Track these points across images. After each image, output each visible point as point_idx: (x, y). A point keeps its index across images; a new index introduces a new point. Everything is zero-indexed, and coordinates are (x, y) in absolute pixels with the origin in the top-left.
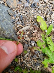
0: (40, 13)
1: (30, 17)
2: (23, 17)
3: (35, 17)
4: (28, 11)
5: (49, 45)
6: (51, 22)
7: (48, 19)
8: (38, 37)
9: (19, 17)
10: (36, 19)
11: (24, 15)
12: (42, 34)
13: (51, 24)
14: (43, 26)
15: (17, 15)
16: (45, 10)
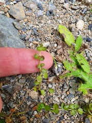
0: (61, 22)
1: (48, 29)
2: (37, 31)
3: (55, 28)
4: (43, 21)
5: (82, 64)
6: (78, 32)
7: (73, 30)
8: (64, 56)
9: (31, 31)
10: (57, 30)
11: (37, 26)
12: (70, 51)
13: (78, 36)
14: (69, 39)
15: (27, 28)
16: (66, 17)
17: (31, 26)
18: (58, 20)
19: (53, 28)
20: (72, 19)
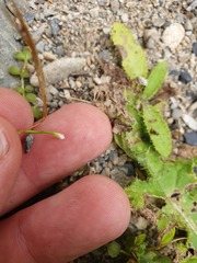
0: (125, 17)
1: (88, 29)
2: (61, 27)
3: (106, 31)
4: (81, 8)
6: (163, 54)
7: (151, 43)
8: (113, 103)
9: (44, 25)
10: (109, 37)
11: (64, 18)
12: (127, 94)
13: (160, 61)
15: (37, 16)
16: (142, 10)
17: (48, 12)
18: (120, 12)
19: (101, 30)
20: (156, 16)
